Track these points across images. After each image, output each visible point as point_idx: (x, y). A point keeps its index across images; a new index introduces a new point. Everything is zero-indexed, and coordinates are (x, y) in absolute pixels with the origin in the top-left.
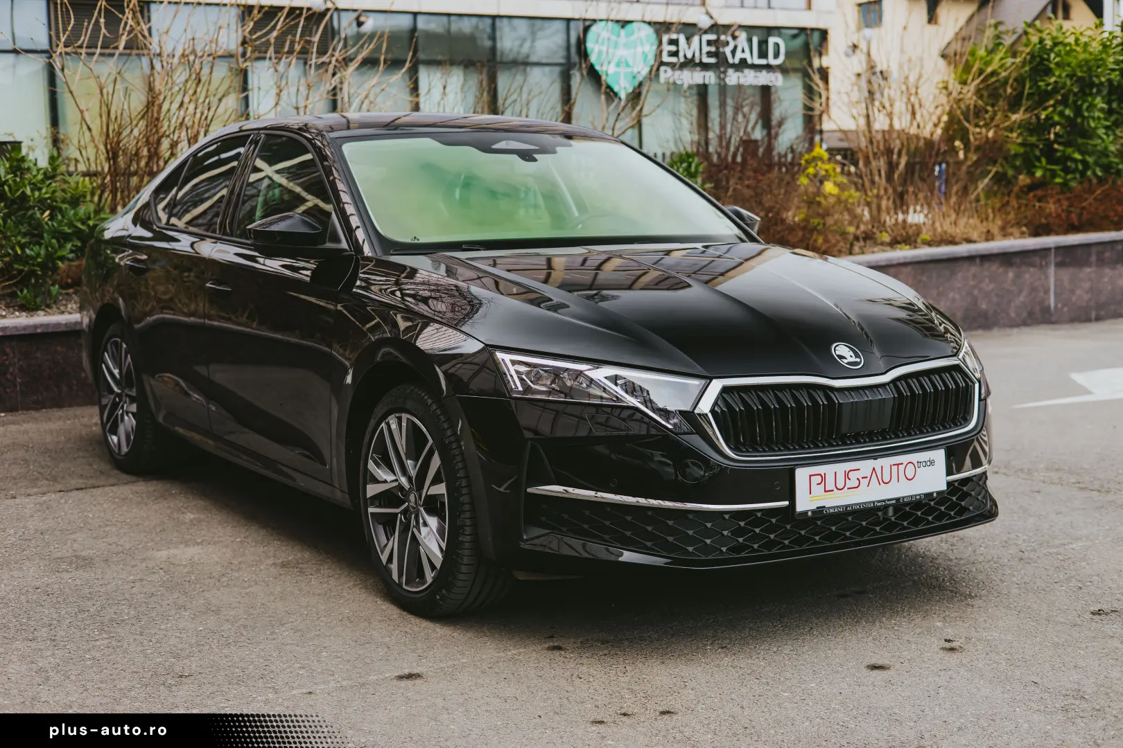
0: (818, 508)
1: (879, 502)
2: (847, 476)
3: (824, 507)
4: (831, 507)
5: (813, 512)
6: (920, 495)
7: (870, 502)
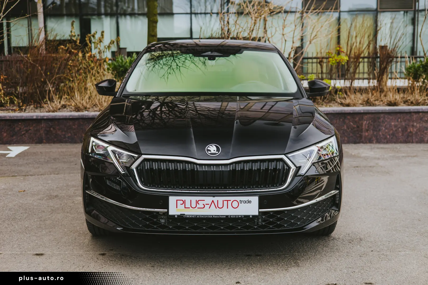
0: (181, 214)
1: (215, 216)
2: (197, 202)
3: (184, 214)
4: (188, 215)
5: (178, 216)
6: (241, 215)
7: (210, 215)
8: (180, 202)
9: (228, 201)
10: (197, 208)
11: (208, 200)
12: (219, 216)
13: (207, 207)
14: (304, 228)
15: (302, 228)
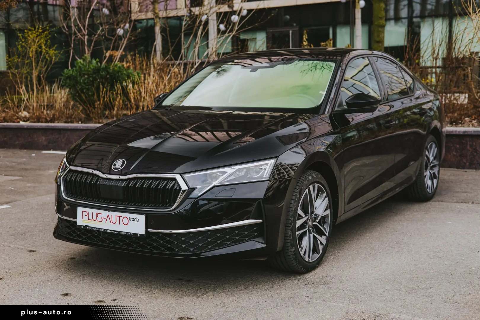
0: (85, 225)
1: (110, 230)
2: (97, 215)
3: (88, 226)
5: (84, 227)
7: (106, 230)
8: (85, 214)
9: (120, 216)
10: (97, 220)
11: (105, 213)
12: (113, 231)
13: (104, 220)
14: (201, 254)
15: (199, 254)
